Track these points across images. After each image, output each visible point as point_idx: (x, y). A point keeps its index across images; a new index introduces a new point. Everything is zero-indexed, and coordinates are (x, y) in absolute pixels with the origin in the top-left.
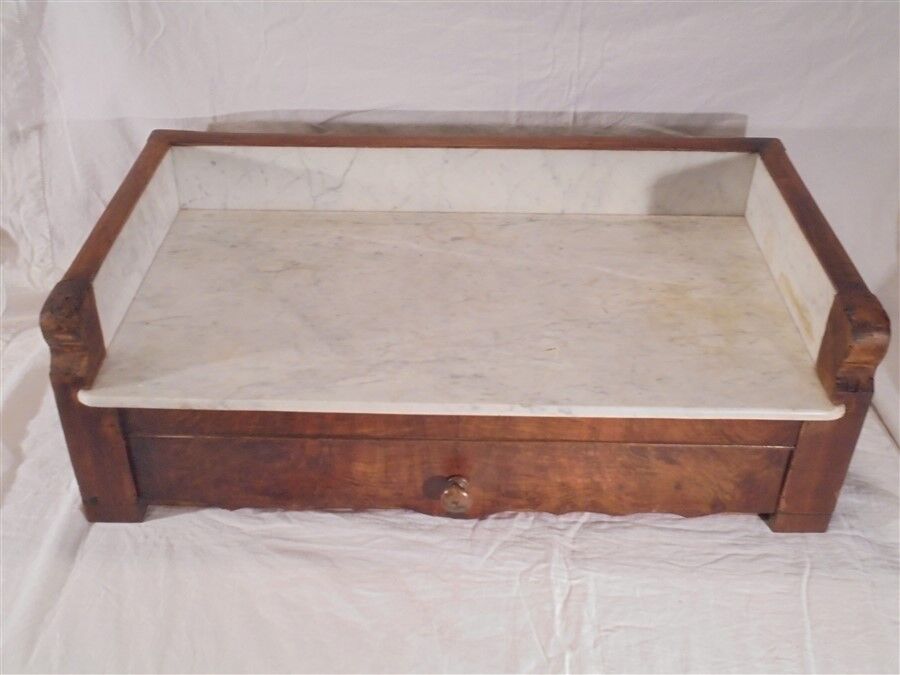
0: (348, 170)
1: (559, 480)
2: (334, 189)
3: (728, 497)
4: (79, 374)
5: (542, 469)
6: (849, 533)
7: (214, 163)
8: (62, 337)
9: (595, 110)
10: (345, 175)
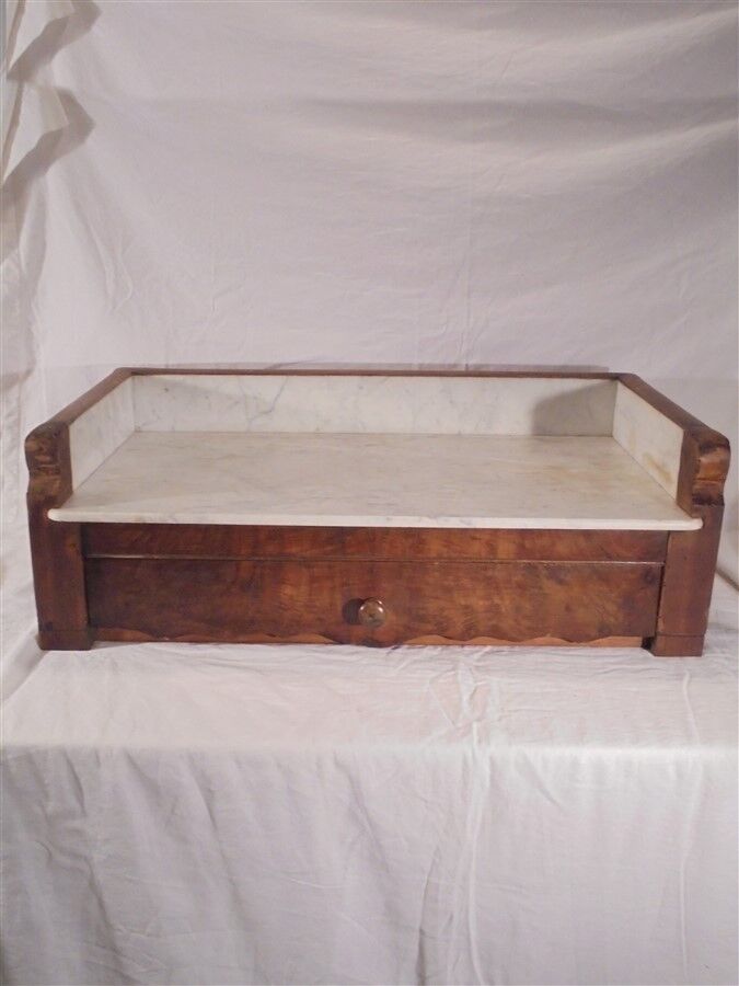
0: (278, 395)
1: (463, 603)
2: (266, 413)
3: (612, 620)
4: (52, 493)
5: (448, 590)
6: (721, 655)
7: (167, 390)
8: (41, 458)
9: (483, 363)
10: (276, 399)
